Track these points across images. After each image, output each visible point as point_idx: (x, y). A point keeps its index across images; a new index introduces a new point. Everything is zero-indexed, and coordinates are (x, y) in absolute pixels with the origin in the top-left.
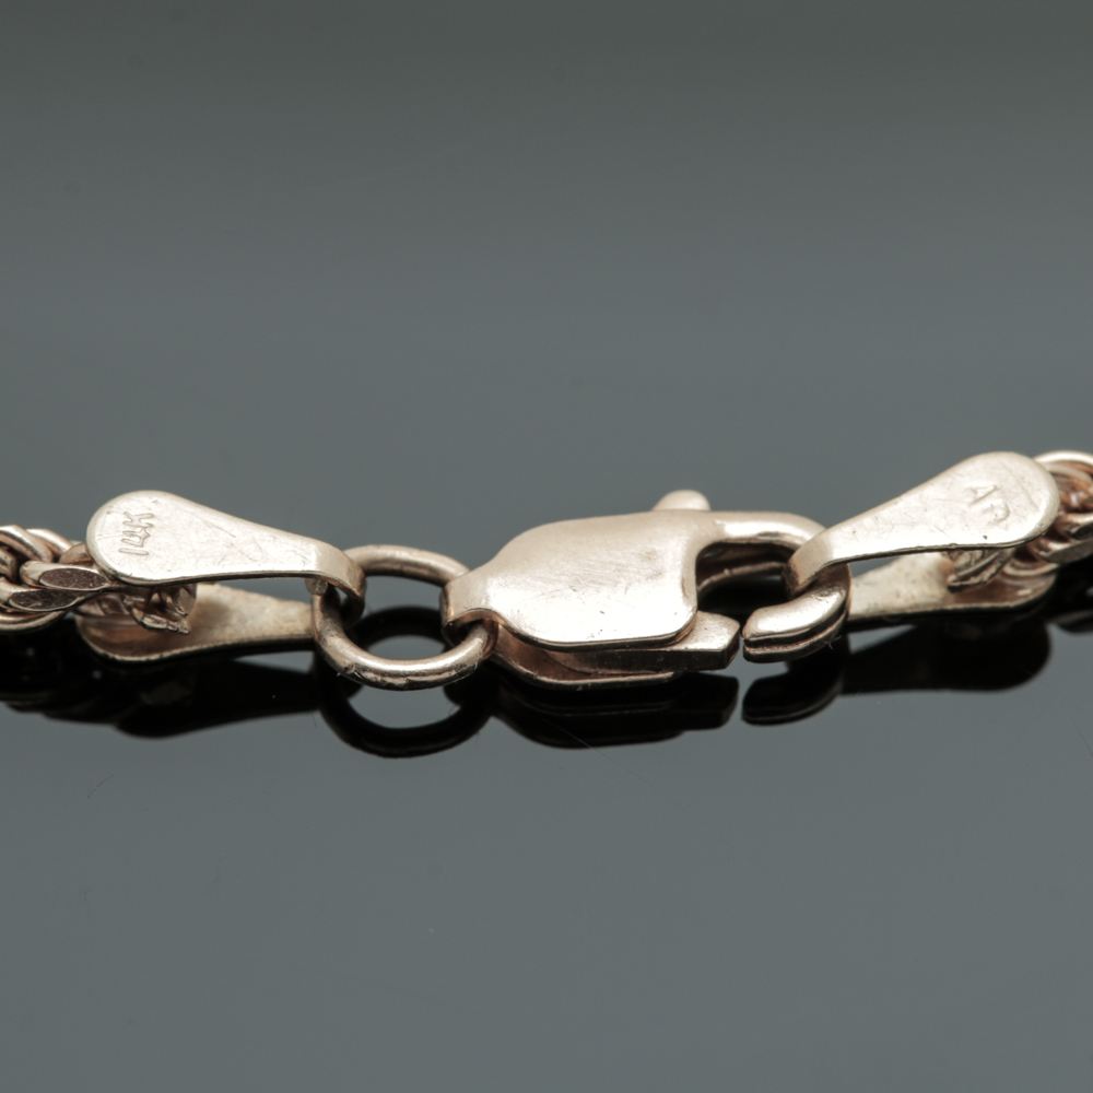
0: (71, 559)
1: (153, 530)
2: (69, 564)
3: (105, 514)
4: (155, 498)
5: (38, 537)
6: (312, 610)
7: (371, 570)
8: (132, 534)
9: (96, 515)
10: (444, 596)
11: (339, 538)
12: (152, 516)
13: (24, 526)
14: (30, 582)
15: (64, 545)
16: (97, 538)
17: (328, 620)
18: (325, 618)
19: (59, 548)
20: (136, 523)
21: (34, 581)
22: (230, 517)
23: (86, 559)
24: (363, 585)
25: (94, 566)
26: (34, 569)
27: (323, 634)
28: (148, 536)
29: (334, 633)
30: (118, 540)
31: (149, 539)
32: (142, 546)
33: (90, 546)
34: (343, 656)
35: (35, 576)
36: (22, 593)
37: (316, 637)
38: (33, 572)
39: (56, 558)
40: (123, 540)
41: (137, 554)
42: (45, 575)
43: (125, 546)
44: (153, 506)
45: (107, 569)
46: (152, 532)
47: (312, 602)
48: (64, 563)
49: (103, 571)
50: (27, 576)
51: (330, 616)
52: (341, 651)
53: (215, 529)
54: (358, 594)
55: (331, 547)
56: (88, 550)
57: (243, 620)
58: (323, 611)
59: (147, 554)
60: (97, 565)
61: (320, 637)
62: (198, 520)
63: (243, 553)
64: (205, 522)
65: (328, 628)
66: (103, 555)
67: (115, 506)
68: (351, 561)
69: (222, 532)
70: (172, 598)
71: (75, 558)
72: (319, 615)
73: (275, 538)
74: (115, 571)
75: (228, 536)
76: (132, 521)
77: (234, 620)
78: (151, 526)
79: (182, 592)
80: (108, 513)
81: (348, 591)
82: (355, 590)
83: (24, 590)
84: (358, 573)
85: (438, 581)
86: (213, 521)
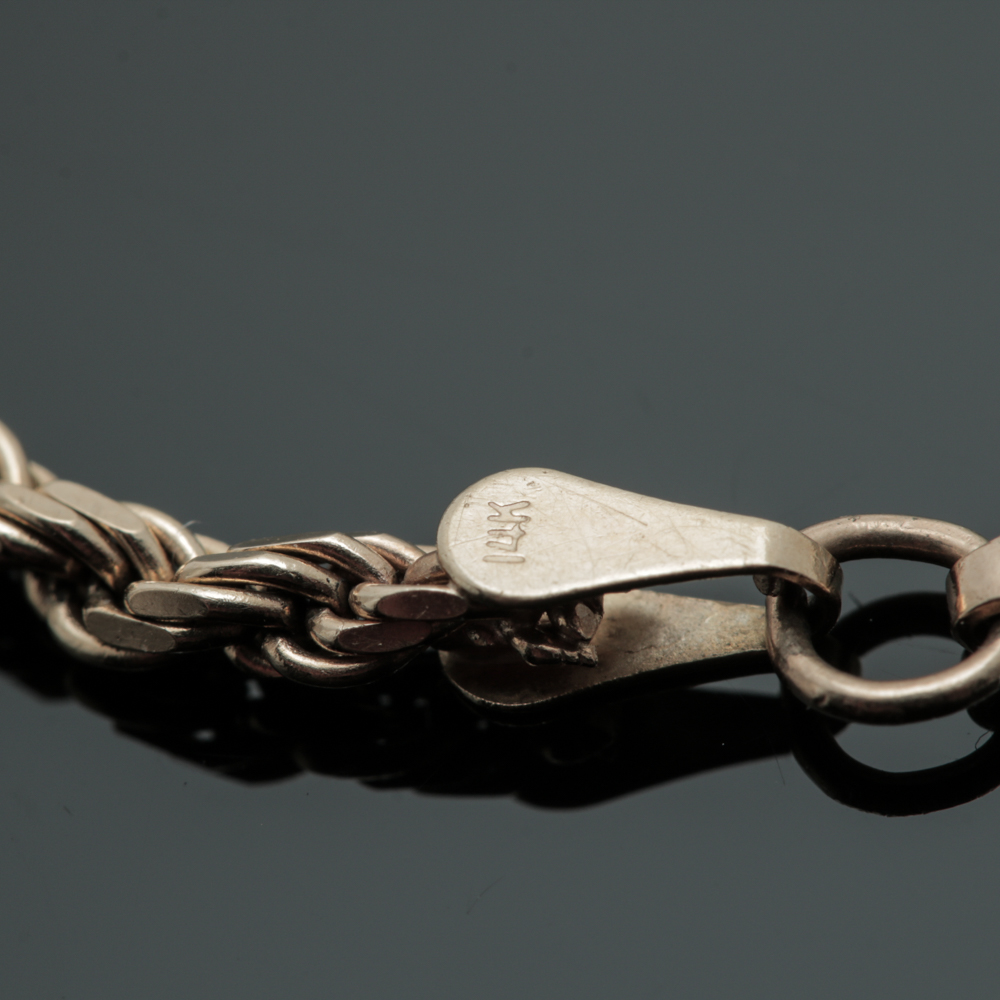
0: (420, 576)
1: (530, 524)
2: (415, 583)
3: (461, 508)
4: (531, 479)
5: (372, 546)
6: (767, 616)
7: (847, 551)
8: (501, 533)
9: (449, 510)
10: (953, 578)
11: (793, 514)
12: (529, 504)
13: (350, 533)
14: (364, 614)
15: (410, 554)
16: (452, 544)
17: (789, 631)
18: (784, 628)
19: (403, 559)
20: (506, 516)
21: (368, 611)
22: (638, 496)
23: (440, 574)
24: (835, 575)
25: (450, 584)
26: (370, 594)
27: (782, 652)
28: (524, 533)
29: (796, 649)
30: (481, 544)
31: (525, 539)
32: (516, 550)
33: (443, 557)
34: (810, 682)
35: (370, 605)
36: (353, 630)
37: (773, 654)
38: (367, 599)
39: (399, 574)
40: (488, 543)
41: (509, 562)
42: (384, 601)
43: (491, 552)
44: (529, 490)
45: (467, 588)
46: (529, 528)
47: (767, 605)
48: (409, 583)
49: (462, 591)
50: (359, 604)
51: (791, 625)
52: (808, 676)
53: (618, 516)
54: (828, 590)
55: (783, 527)
56: (440, 562)
57: (674, 638)
58: (780, 618)
59: (523, 561)
60: (454, 583)
61: (779, 655)
62: (594, 505)
63: (658, 548)
64: (604, 507)
65: (788, 642)
66: (460, 566)
67: (475, 495)
68: (815, 544)
69: (629, 521)
70: (566, 618)
71: (425, 573)
72: (776, 624)
73: (703, 521)
74: (479, 590)
75: (636, 524)
76: (500, 514)
77: (662, 640)
78: (527, 519)
79: (581, 609)
80: (467, 505)
81: (815, 588)
82: (823, 585)
83: (355, 625)
84: (827, 561)
85: (942, 557)
86: (614, 505)
